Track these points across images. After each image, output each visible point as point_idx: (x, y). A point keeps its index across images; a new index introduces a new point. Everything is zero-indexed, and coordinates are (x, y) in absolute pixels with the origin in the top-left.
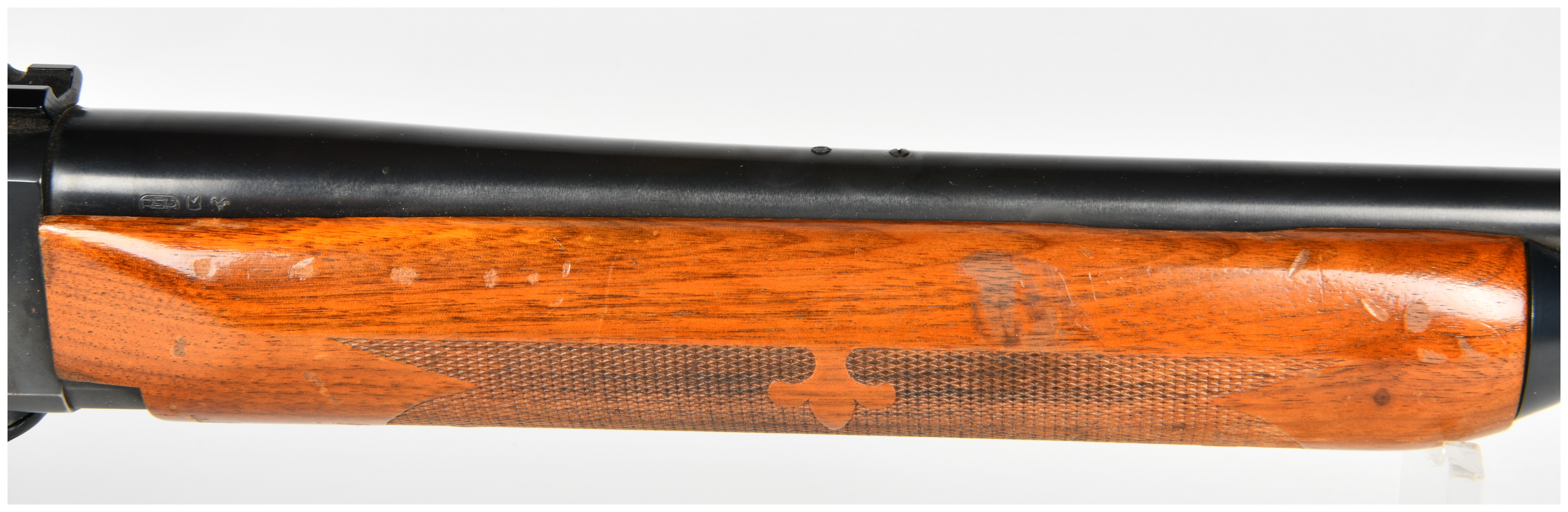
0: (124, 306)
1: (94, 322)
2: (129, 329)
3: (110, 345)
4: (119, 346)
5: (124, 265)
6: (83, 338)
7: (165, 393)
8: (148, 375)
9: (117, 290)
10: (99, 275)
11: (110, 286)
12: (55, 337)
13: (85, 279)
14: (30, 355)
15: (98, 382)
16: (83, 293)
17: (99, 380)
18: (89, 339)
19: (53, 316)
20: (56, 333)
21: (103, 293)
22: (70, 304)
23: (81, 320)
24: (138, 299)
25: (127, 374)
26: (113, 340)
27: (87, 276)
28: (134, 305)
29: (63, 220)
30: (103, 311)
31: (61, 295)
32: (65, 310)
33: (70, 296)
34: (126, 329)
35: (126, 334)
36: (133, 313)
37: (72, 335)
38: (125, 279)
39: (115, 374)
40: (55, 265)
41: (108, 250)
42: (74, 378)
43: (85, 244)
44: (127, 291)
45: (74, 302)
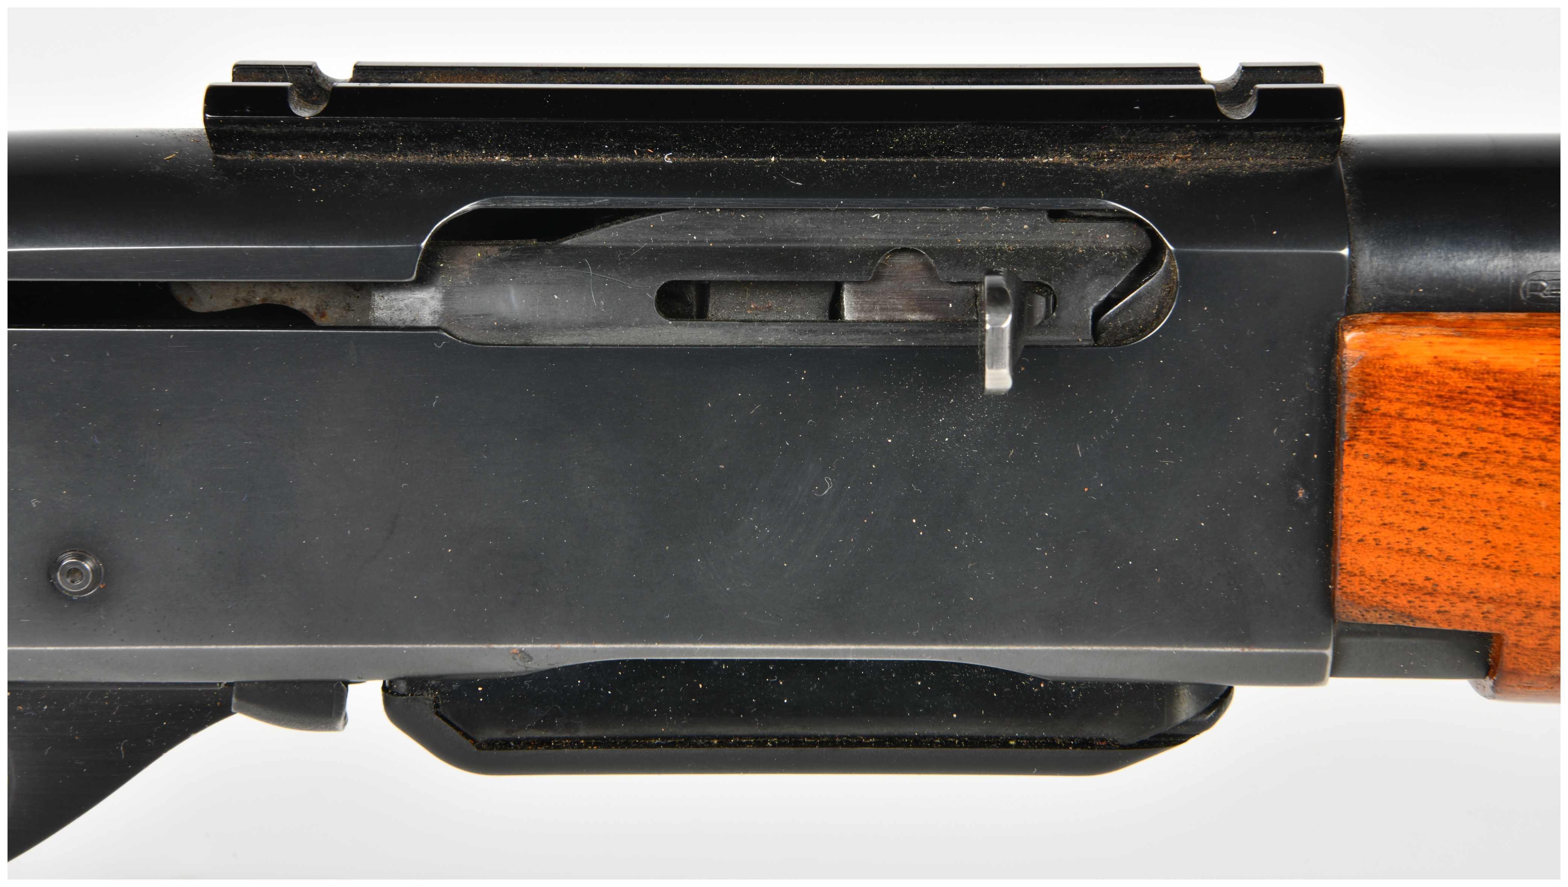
0: (1502, 477)
1: (1435, 510)
2: (1505, 522)
3: (1460, 552)
4: (1479, 555)
5: (1515, 399)
6: (1406, 542)
8: (1530, 608)
9: (1494, 448)
10: (1461, 419)
11: (1481, 440)
12: (1350, 540)
13: (1431, 429)
14: (1282, 577)
15: (1419, 625)
16: (1420, 457)
17: (1422, 619)
18: (1418, 542)
19: (1350, 501)
20: (1351, 531)
21: (1463, 455)
22: (1390, 477)
23: (1408, 506)
24: (1538, 464)
25: (1486, 607)
26: (1470, 542)
27: (1435, 422)
28: (1524, 474)
29: (1389, 320)
30: (1457, 489)
31: (1374, 460)
32: (1379, 488)
33: (1392, 462)
34: (1498, 521)
35: (1496, 531)
36: (1519, 491)
37: (1385, 535)
38: (1513, 425)
39: (1460, 608)
40: (1370, 404)
41: (1484, 372)
42: (1372, 618)
43: (1438, 362)
44: (1514, 447)
45: (1399, 473)
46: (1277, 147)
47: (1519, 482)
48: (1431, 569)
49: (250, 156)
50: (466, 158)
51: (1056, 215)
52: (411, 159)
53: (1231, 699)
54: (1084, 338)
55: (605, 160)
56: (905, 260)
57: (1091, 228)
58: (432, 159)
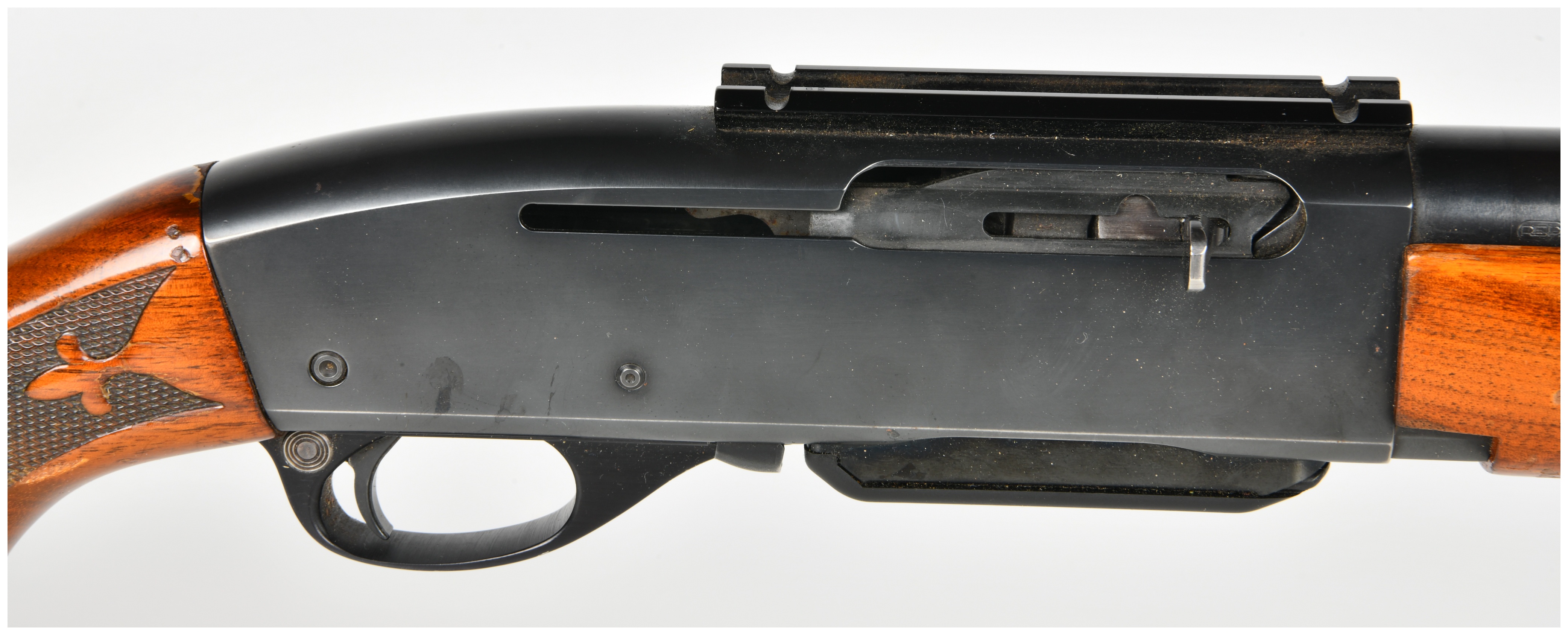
0: (1502, 345)
1: (1460, 363)
2: (1503, 372)
3: (1475, 389)
4: (1486, 391)
5: (1511, 299)
6: (1441, 381)
7: (1531, 444)
8: (1516, 423)
9: (1498, 328)
10: (1477, 310)
11: (1489, 323)
12: (1406, 379)
13: (1459, 315)
14: (1364, 399)
15: (1447, 431)
16: (1452, 331)
17: (1450, 428)
18: (1449, 382)
19: (1408, 356)
20: (1408, 374)
21: (1478, 331)
22: (1433, 343)
23: (1443, 360)
24: (1524, 338)
25: (1488, 422)
26: (1480, 383)
27: (1461, 311)
28: (1515, 344)
29: (1436, 249)
30: (1474, 351)
31: (1423, 332)
32: (1426, 349)
33: (1435, 334)
34: (1498, 371)
35: (1497, 377)
36: (1512, 354)
37: (1429, 377)
38: (1509, 315)
39: (1473, 422)
40: (1422, 299)
41: (1492, 283)
42: (1419, 426)
43: (1465, 276)
44: (1509, 328)
45: (1439, 340)
46: (1370, 138)
47: (1511, 349)
48: (1456, 398)
49: (738, 130)
50: (869, 134)
51: (1231, 177)
52: (836, 133)
53: (1328, 468)
54: (1247, 253)
55: (953, 136)
56: (1137, 202)
57: (1253, 186)
58: (848, 133)
